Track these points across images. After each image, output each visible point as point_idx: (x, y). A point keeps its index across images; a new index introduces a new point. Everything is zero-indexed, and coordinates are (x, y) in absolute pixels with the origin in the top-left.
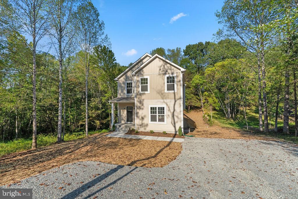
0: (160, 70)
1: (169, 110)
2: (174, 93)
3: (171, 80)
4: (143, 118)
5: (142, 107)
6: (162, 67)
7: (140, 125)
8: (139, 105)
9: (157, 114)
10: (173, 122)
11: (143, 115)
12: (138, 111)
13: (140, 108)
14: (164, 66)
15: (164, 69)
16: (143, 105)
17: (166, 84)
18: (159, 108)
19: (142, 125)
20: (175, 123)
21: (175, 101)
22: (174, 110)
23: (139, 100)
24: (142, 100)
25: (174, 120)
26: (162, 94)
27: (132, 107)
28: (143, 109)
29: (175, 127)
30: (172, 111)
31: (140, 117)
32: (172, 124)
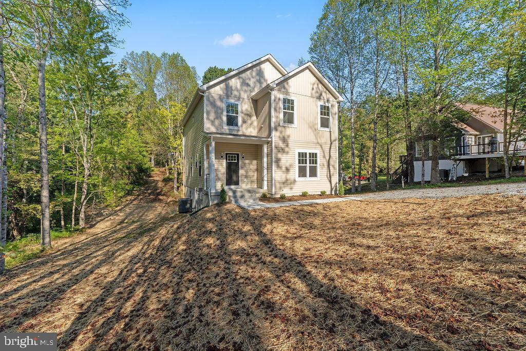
0: (313, 89)
1: (324, 157)
2: (330, 132)
3: (325, 111)
4: (288, 170)
5: (287, 149)
6: (316, 86)
7: (284, 183)
8: (281, 145)
9: (308, 165)
10: (329, 175)
11: (288, 165)
12: (280, 156)
13: (282, 151)
14: (318, 85)
15: (318, 90)
16: (287, 146)
17: (319, 116)
18: (310, 154)
19: (286, 183)
20: (330, 177)
21: (331, 143)
22: (330, 156)
23: (281, 136)
24: (286, 137)
25: (330, 171)
26: (315, 130)
27: (238, 155)
28: (287, 153)
29: (330, 182)
30: (327, 158)
31: (284, 169)
32: (327, 177)
